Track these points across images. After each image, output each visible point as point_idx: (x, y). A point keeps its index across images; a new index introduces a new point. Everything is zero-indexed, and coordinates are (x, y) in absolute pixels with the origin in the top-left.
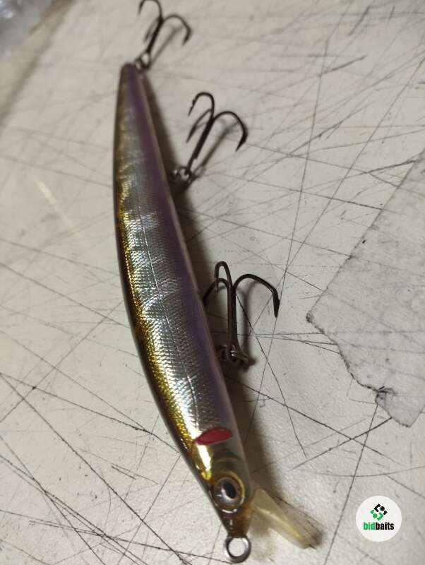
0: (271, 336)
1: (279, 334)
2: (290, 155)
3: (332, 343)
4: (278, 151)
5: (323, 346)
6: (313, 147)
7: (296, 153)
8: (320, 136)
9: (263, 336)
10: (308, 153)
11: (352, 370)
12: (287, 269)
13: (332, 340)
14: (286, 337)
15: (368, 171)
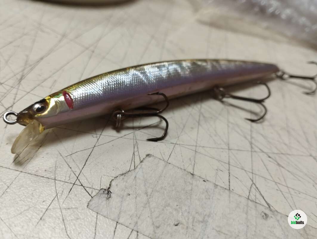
0: (135, 139)
1: (136, 142)
2: (251, 143)
3: (136, 167)
4: (252, 138)
5: (133, 163)
6: (261, 154)
7: (253, 146)
8: (269, 157)
9: (134, 135)
10: (255, 151)
11: (120, 177)
12: (177, 144)
13: (137, 166)
14: (136, 145)
15: (254, 182)
